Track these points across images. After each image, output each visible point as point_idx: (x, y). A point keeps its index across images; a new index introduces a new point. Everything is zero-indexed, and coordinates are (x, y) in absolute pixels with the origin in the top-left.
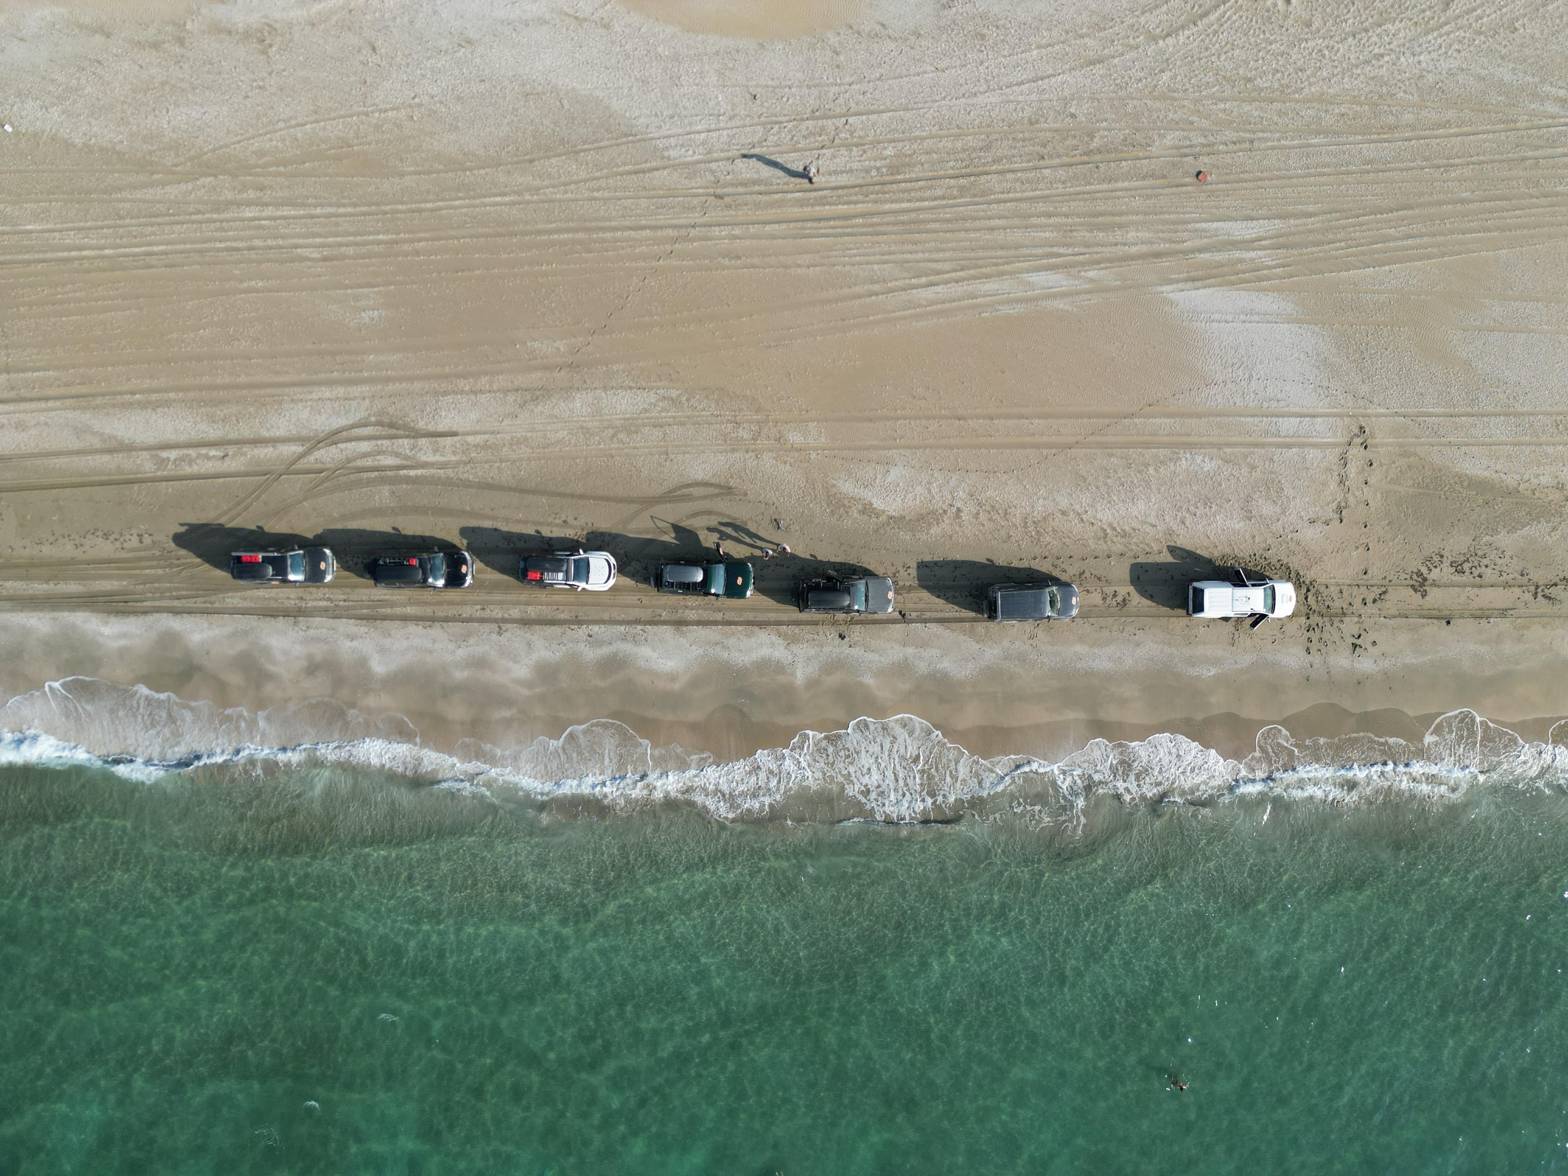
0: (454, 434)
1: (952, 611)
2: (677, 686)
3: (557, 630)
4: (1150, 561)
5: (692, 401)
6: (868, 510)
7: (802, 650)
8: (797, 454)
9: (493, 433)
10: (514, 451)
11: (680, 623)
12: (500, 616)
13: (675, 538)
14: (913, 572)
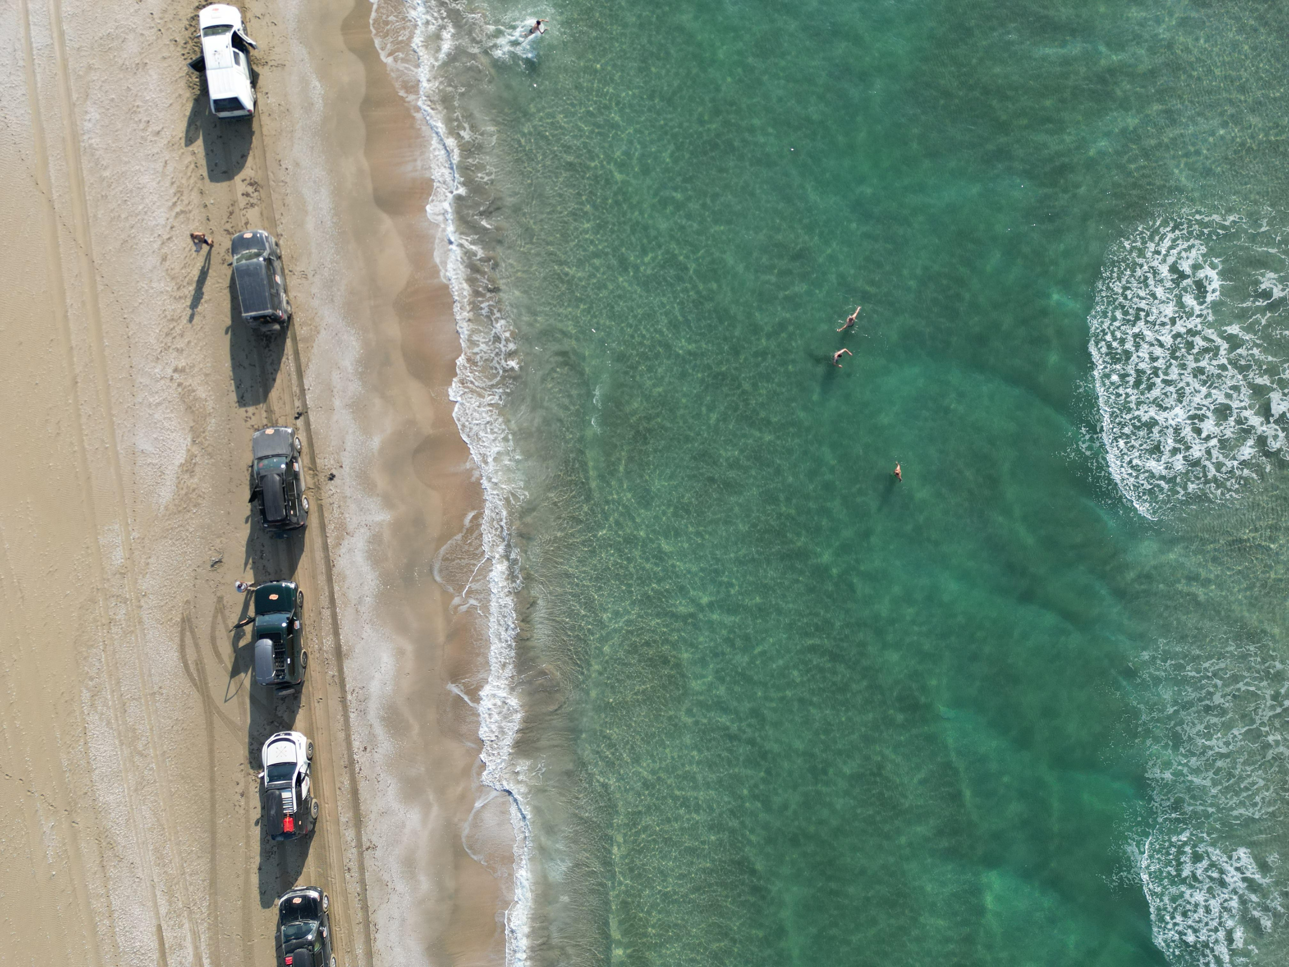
0: (159, 928)
1: (288, 364)
2: (409, 648)
3: (362, 785)
4: (204, 163)
5: (93, 673)
6: (189, 468)
7: (353, 519)
8: (137, 553)
9: (153, 887)
10: (171, 862)
11: (339, 654)
12: (354, 850)
13: (246, 672)
14: (251, 409)
